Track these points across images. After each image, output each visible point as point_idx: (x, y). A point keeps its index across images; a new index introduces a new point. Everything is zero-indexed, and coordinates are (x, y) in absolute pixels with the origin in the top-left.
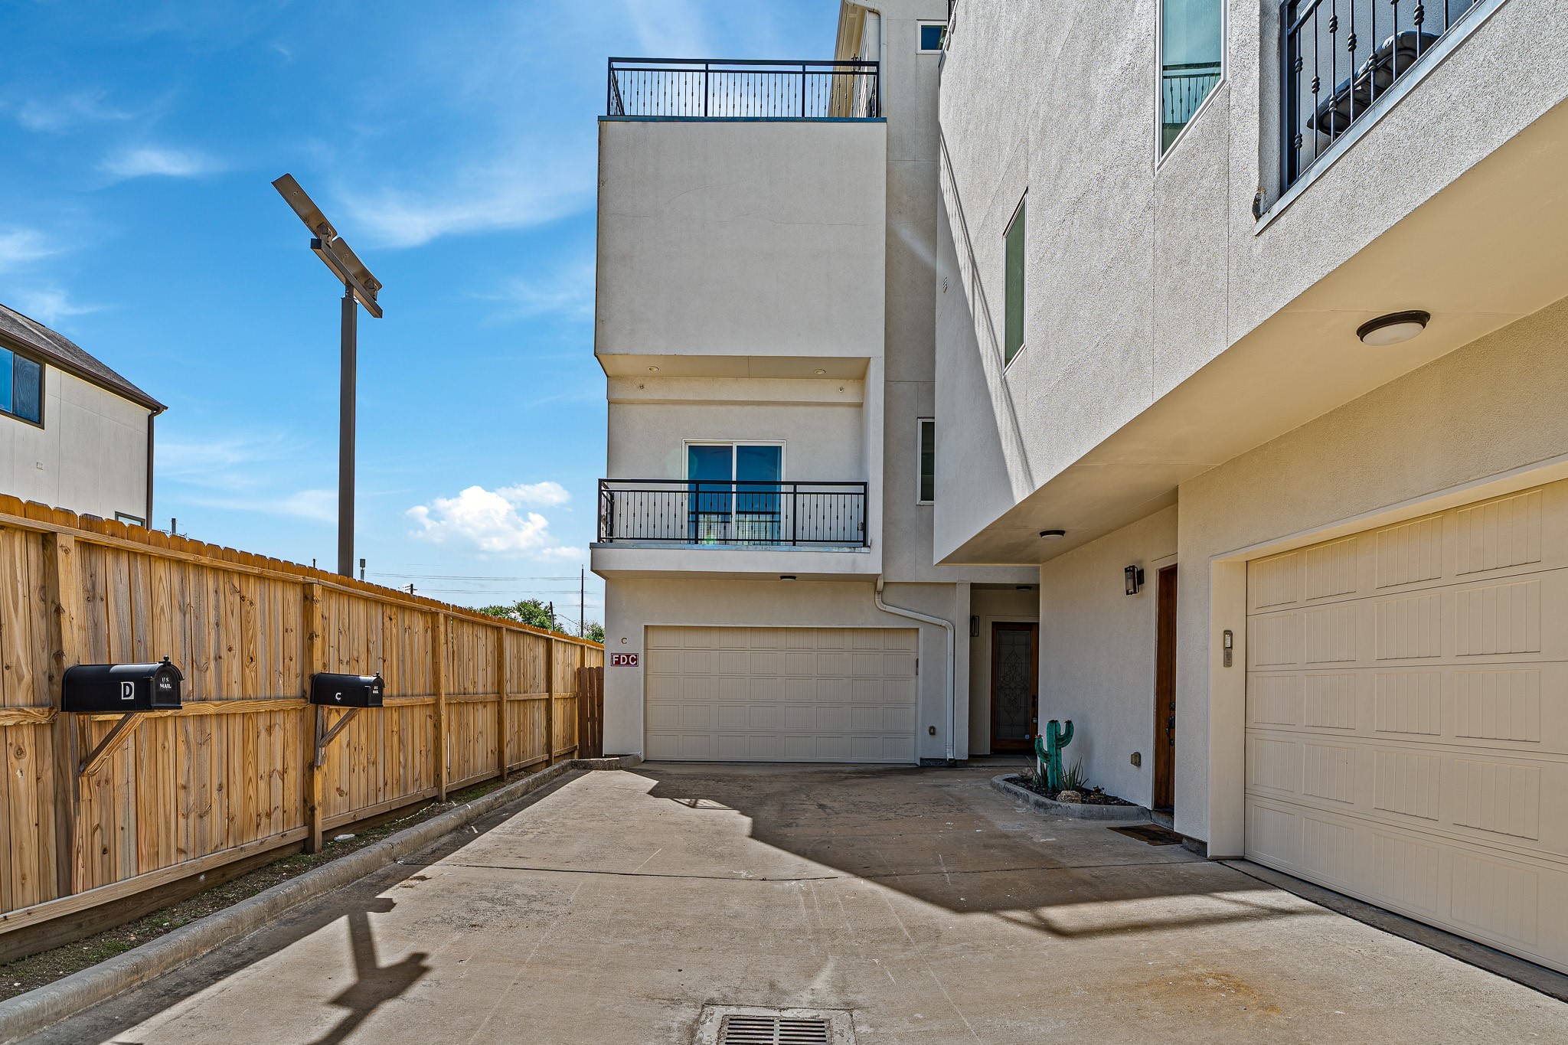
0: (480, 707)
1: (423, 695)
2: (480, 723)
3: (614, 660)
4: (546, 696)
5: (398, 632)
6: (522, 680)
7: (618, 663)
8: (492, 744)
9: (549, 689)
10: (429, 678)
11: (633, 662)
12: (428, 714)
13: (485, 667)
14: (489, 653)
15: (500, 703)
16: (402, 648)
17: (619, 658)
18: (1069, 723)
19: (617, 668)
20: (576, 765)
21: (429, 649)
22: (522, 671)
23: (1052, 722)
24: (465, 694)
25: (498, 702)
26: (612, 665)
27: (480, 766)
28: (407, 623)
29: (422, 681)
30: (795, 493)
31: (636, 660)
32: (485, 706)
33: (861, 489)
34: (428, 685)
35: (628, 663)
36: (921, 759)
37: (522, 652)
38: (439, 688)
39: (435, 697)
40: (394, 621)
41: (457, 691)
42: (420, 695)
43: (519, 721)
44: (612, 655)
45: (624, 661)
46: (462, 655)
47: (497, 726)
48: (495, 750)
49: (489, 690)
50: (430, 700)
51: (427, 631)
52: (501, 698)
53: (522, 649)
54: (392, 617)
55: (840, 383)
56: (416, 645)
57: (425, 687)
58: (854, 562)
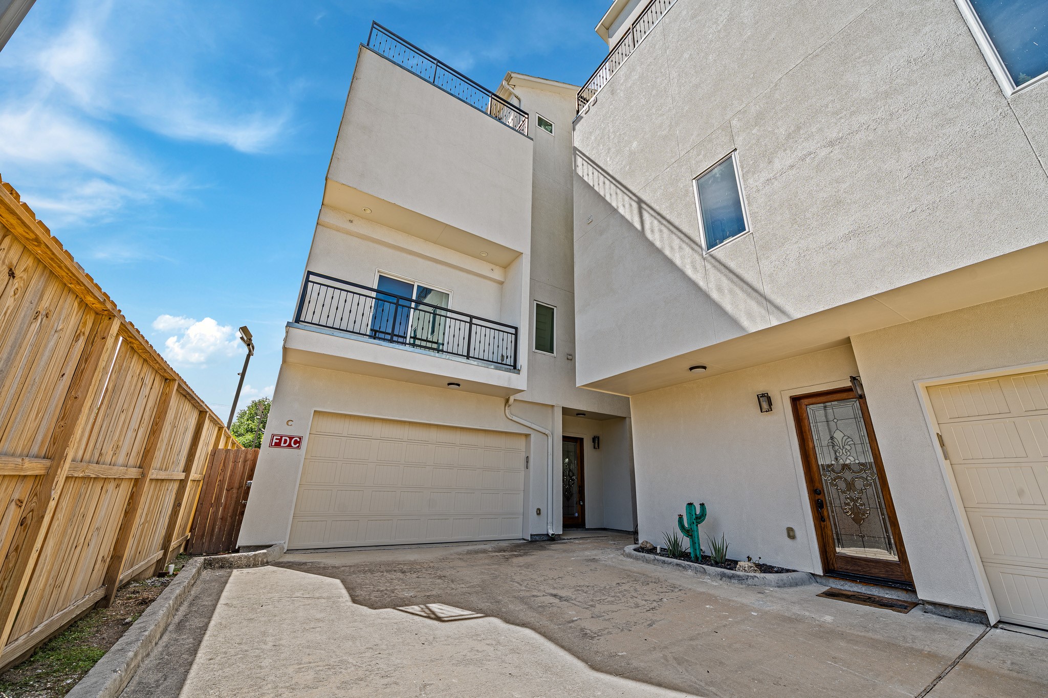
0: (111, 486)
1: (20, 456)
2: (103, 513)
3: (275, 441)
4: (182, 476)
5: (17, 308)
6: (168, 453)
7: (278, 445)
8: (107, 548)
9: (187, 469)
10: (48, 424)
11: (295, 444)
12: (16, 496)
13: (137, 428)
14: (148, 408)
15: (137, 483)
16: (13, 347)
17: (280, 440)
18: (702, 505)
19: (277, 449)
20: (210, 565)
21: (70, 371)
22: (171, 443)
23: (689, 504)
24: (97, 463)
25: (137, 480)
26: (271, 446)
27: (77, 588)
28: (45, 304)
29: (31, 425)
30: (471, 323)
31: (299, 442)
32: (118, 486)
33: (513, 331)
34: (39, 438)
35: (290, 445)
36: (531, 535)
37: (178, 420)
38: (65, 445)
39: (47, 463)
40: (16, 283)
41: (87, 456)
42: (13, 455)
43: (149, 508)
44: (273, 436)
45: (285, 443)
46: (115, 401)
47: (122, 515)
48: (108, 556)
49: (132, 461)
50: (35, 467)
51: (77, 338)
52: (144, 475)
53: (178, 417)
54: (17, 273)
55: (493, 266)
56: (47, 353)
57: (33, 439)
58: (509, 379)
